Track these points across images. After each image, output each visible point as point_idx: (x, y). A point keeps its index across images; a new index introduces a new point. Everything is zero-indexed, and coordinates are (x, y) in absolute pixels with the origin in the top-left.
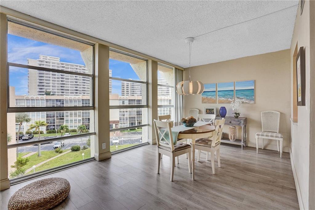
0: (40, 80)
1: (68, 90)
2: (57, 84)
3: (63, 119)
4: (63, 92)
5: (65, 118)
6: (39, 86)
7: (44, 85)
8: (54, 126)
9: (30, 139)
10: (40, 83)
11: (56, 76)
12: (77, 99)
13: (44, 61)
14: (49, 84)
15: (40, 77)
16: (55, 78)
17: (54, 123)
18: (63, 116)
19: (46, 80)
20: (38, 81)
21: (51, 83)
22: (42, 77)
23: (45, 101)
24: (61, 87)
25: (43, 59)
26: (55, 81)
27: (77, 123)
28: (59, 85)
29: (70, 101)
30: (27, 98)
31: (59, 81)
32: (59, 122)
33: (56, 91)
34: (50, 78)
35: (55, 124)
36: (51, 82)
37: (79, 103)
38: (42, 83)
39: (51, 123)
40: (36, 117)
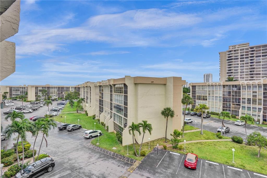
0: (229, 68)
1: (260, 74)
2: (246, 69)
3: (240, 105)
4: (252, 77)
5: (241, 104)
6: (228, 73)
7: (232, 72)
8: (230, 110)
9: (207, 118)
10: (229, 70)
11: (245, 62)
12: (257, 84)
13: (232, 50)
14: (237, 70)
15: (229, 65)
16: (244, 64)
17: (230, 108)
18: (239, 102)
19: (234, 67)
20: (227, 69)
21: (239, 69)
22: (230, 65)
23: (222, 87)
24: (250, 71)
25: (232, 48)
26: (243, 66)
27: (256, 111)
28: (248, 70)
29: (248, 87)
31: (248, 66)
32: (235, 108)
33: (245, 76)
34: (238, 64)
36: (239, 68)
37: (260, 89)
38: (230, 70)
39: (227, 108)
40: (214, 100)
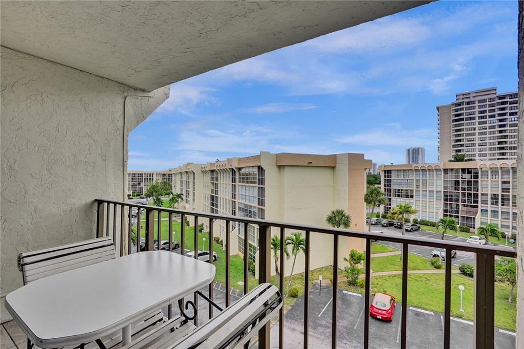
0: (457, 136)
2: (490, 138)
3: (477, 207)
4: (503, 154)
5: (479, 204)
6: (454, 146)
7: (464, 144)
8: (458, 217)
10: (457, 141)
11: (487, 125)
12: (510, 166)
13: (463, 102)
14: (473, 141)
15: (457, 131)
16: (486, 129)
17: (458, 212)
18: (476, 202)
19: (467, 135)
20: (453, 139)
21: (477, 139)
22: (460, 130)
23: (443, 172)
24: (500, 143)
25: (463, 98)
26: (485, 133)
28: (494, 141)
29: (492, 172)
30: (415, 168)
31: (494, 133)
32: (468, 212)
33: (488, 152)
34: (475, 129)
35: (460, 215)
36: (477, 136)
38: (460, 141)
39: (452, 212)
40: (428, 197)
